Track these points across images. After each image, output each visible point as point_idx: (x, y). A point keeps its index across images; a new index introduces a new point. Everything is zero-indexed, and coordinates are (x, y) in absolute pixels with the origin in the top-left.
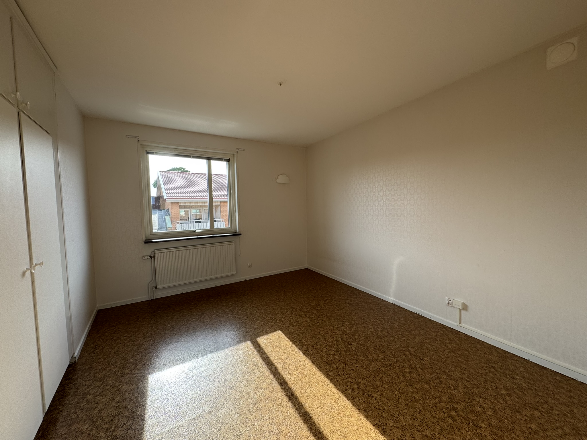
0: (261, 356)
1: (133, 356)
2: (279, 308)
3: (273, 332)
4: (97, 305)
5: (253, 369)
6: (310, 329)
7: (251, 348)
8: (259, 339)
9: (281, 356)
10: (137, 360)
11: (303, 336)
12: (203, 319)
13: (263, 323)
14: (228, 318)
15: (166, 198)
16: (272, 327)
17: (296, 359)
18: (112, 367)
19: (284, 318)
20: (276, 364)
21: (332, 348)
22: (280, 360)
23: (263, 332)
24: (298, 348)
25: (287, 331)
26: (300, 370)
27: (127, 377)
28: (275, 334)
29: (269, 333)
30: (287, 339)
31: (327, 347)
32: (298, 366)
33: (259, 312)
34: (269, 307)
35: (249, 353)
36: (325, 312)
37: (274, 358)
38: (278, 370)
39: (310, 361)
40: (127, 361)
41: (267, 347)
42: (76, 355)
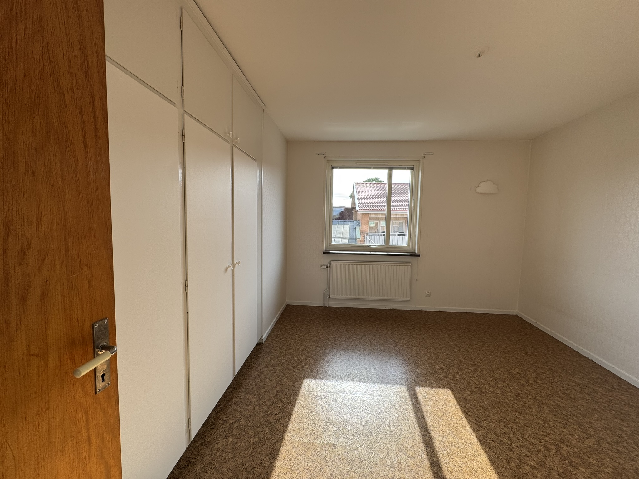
0: (415, 413)
1: (298, 355)
2: (457, 359)
3: (440, 387)
4: (287, 300)
5: (401, 424)
6: (498, 407)
7: (406, 396)
8: (418, 389)
9: (442, 425)
10: (300, 360)
11: (484, 412)
12: (363, 341)
13: (429, 370)
14: (389, 348)
15: (358, 209)
16: (440, 380)
17: (463, 441)
18: (283, 358)
19: (461, 375)
20: (432, 432)
21: (532, 454)
22: (440, 431)
23: (426, 382)
24: (471, 427)
25: (460, 396)
26: (466, 459)
27: (289, 372)
28: (441, 392)
29: (433, 387)
30: (458, 407)
31: (524, 450)
32: (465, 452)
33: (428, 354)
34: (443, 353)
35: (402, 401)
36: (533, 392)
37: (432, 423)
38: (433, 442)
39: (486, 456)
40: (293, 357)
41: (426, 403)
42: (263, 338)
